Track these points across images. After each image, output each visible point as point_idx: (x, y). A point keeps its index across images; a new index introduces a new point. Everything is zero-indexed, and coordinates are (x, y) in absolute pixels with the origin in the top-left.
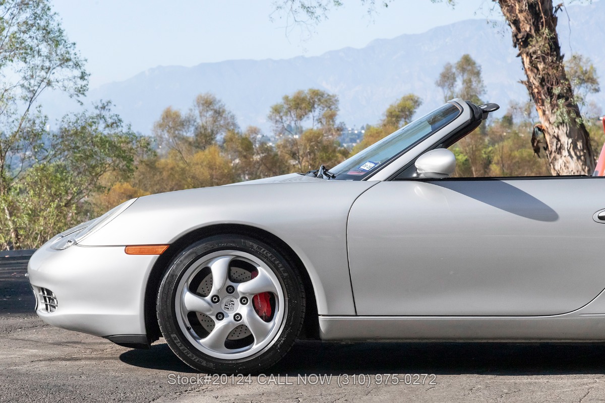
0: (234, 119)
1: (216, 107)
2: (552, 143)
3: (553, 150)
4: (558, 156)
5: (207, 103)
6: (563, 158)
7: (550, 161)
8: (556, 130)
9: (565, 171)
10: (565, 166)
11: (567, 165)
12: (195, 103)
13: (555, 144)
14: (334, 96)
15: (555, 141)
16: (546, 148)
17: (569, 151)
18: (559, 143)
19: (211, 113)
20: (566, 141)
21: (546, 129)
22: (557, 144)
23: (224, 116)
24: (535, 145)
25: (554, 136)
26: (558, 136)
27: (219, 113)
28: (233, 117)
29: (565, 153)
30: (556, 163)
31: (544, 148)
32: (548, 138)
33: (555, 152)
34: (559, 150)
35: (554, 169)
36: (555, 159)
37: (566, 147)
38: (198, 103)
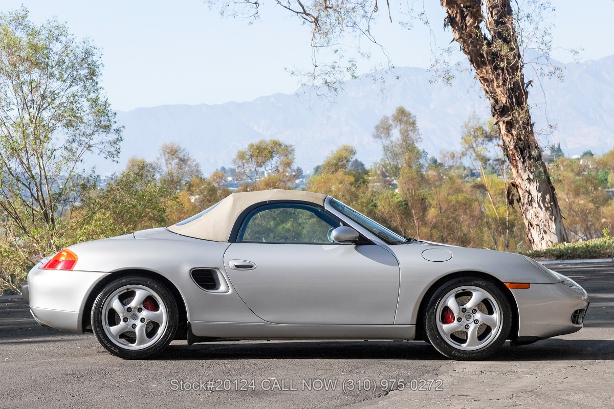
0: (198, 167)
1: (181, 155)
2: (524, 196)
3: (525, 203)
4: (530, 208)
5: (172, 152)
6: (534, 209)
7: (523, 211)
8: (528, 185)
9: (536, 220)
10: (535, 216)
11: (537, 215)
12: (162, 152)
13: (527, 197)
14: (291, 146)
15: (527, 194)
16: (519, 200)
17: (538, 203)
18: (530, 196)
19: (176, 161)
20: (536, 194)
21: (519, 185)
22: (528, 198)
23: (188, 163)
24: (510, 198)
25: (526, 191)
26: (529, 191)
27: (183, 161)
28: (197, 165)
29: (535, 205)
30: (528, 213)
31: (517, 200)
32: (520, 192)
33: (527, 204)
34: (530, 203)
35: (526, 218)
36: (527, 210)
37: (536, 200)
38: (164, 152)
